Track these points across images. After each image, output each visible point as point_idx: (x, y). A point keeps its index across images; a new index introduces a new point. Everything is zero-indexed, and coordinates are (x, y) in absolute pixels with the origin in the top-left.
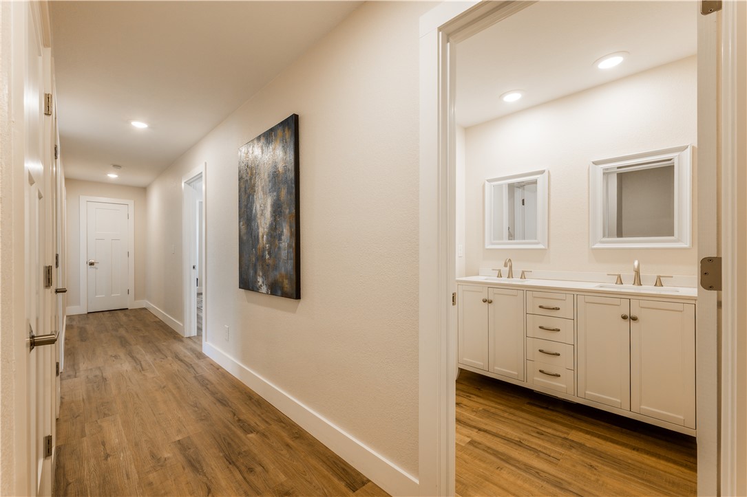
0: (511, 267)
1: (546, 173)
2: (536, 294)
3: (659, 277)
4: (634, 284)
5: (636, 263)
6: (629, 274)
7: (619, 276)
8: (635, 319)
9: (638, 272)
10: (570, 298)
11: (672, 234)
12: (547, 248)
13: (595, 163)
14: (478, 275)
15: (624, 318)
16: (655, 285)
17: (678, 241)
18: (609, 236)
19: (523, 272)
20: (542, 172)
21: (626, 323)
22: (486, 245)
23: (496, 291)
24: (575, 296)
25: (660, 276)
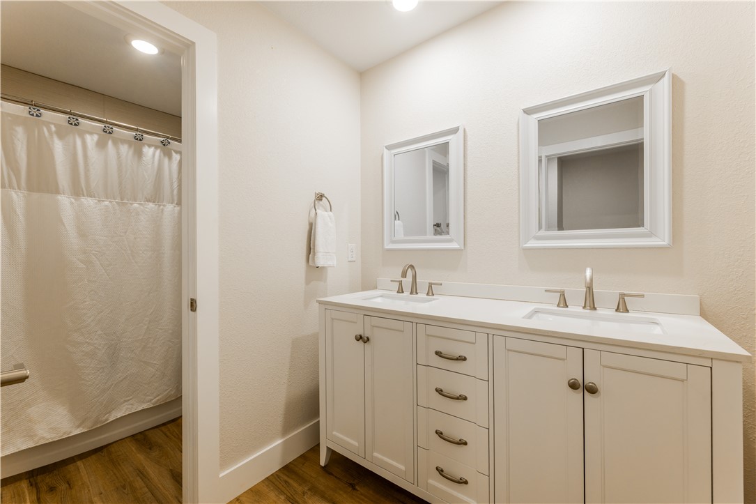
0: (414, 277)
1: (461, 132)
2: (431, 330)
3: (622, 297)
4: (584, 307)
5: (588, 273)
6: (576, 291)
7: (563, 294)
8: (592, 390)
9: (590, 289)
10: (482, 339)
11: (642, 225)
12: (463, 248)
13: (528, 112)
14: (375, 288)
15: (573, 386)
16: (617, 310)
17: (650, 235)
18: (549, 228)
19: (430, 285)
20: (455, 131)
21: (577, 396)
22: (385, 245)
23: (376, 321)
24: (490, 336)
25: (624, 295)
